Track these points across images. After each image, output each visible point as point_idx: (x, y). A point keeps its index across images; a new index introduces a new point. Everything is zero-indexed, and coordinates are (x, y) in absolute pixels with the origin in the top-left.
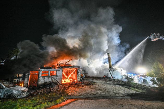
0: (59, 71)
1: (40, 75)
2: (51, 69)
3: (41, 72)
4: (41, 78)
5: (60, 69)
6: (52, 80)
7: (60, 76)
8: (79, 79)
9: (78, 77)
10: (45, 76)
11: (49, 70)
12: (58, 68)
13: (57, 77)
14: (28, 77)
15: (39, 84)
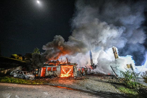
0: (58, 67)
1: (47, 70)
2: (53, 66)
3: (47, 68)
4: (47, 72)
5: (59, 66)
6: (53, 74)
7: (59, 71)
8: (75, 74)
9: (74, 73)
10: (49, 71)
11: (51, 66)
12: (58, 65)
13: (57, 72)
14: (41, 71)
15: (46, 76)
